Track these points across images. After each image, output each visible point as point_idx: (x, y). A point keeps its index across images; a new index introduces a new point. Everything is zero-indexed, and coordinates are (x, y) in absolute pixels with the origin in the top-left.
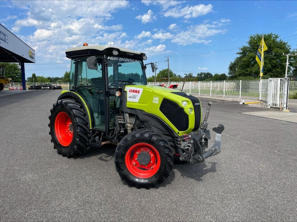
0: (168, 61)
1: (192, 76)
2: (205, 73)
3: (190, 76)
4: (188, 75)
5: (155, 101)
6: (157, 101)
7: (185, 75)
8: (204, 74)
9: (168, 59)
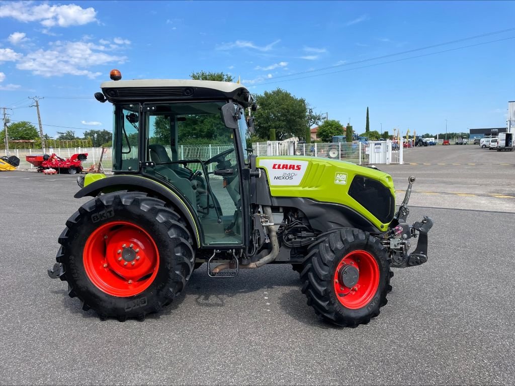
0: (37, 106)
1: (73, 137)
2: (99, 131)
3: (70, 136)
4: (65, 135)
5: (340, 181)
6: (344, 181)
7: (60, 135)
8: (97, 132)
9: (37, 102)
